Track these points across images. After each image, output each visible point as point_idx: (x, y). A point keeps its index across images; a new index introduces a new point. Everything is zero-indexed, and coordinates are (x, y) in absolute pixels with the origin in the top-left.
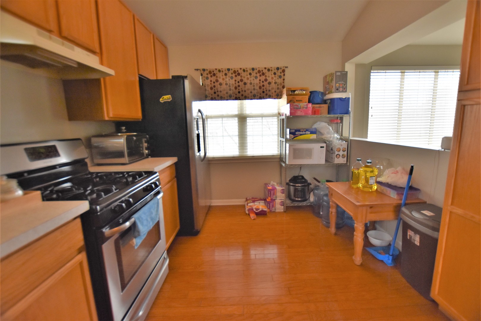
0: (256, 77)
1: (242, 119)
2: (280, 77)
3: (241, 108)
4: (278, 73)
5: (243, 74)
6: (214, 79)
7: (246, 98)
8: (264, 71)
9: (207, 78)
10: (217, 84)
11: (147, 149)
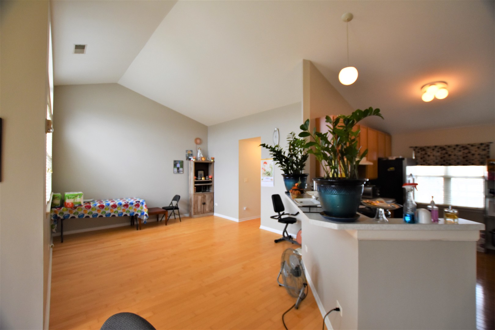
0: (460, 151)
1: (447, 179)
2: (484, 150)
3: (446, 171)
4: (482, 147)
5: (448, 149)
6: (423, 152)
7: (450, 164)
8: (469, 146)
9: (419, 152)
10: (426, 156)
11: (379, 193)
